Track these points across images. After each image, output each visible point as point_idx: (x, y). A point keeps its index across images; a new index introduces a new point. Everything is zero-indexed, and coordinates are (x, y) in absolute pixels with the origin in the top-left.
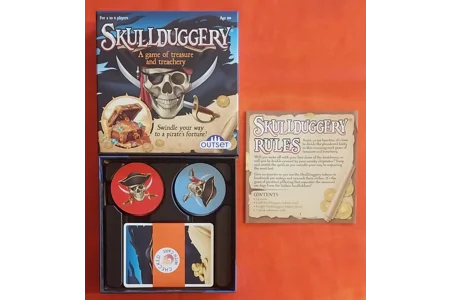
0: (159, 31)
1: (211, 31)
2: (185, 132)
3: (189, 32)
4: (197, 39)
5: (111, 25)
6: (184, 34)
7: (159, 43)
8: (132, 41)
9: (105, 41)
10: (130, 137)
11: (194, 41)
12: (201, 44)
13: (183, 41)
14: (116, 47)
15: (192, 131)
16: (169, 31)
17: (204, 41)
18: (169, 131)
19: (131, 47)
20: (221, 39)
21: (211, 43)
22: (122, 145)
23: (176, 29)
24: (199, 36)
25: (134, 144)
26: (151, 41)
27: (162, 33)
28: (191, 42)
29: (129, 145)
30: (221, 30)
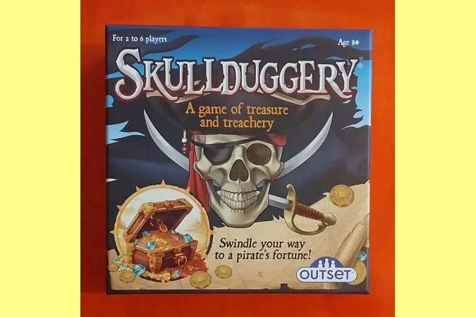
0: (225, 65)
1: (322, 67)
2: (271, 251)
3: (280, 68)
4: (295, 80)
5: (135, 52)
6: (270, 71)
7: (224, 88)
8: (175, 82)
9: (121, 82)
10: (167, 262)
11: (289, 84)
12: (303, 90)
13: (270, 84)
14: (143, 93)
15: (284, 249)
16: (244, 65)
17: (308, 85)
18: (241, 250)
19: (172, 93)
20: (339, 80)
21: (322, 88)
22: (152, 275)
23: (257, 62)
24: (298, 75)
25: (176, 274)
26: (209, 83)
27: (231, 68)
28: (283, 86)
29: (166, 275)
30: (341, 65)
